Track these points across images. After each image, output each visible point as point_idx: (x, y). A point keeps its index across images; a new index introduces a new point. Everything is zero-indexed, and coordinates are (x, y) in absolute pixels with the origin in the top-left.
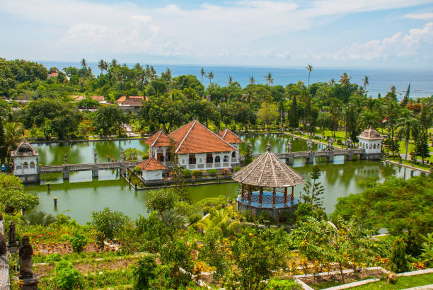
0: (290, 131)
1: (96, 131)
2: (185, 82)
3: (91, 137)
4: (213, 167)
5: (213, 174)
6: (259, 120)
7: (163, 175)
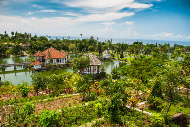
0: (79, 52)
1: (13, 54)
2: (42, 38)
3: (11, 56)
4: (59, 63)
5: (59, 66)
6: (69, 49)
7: (42, 67)
